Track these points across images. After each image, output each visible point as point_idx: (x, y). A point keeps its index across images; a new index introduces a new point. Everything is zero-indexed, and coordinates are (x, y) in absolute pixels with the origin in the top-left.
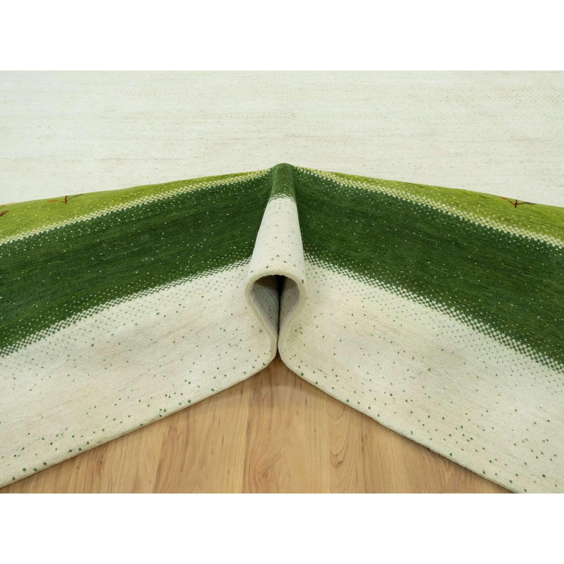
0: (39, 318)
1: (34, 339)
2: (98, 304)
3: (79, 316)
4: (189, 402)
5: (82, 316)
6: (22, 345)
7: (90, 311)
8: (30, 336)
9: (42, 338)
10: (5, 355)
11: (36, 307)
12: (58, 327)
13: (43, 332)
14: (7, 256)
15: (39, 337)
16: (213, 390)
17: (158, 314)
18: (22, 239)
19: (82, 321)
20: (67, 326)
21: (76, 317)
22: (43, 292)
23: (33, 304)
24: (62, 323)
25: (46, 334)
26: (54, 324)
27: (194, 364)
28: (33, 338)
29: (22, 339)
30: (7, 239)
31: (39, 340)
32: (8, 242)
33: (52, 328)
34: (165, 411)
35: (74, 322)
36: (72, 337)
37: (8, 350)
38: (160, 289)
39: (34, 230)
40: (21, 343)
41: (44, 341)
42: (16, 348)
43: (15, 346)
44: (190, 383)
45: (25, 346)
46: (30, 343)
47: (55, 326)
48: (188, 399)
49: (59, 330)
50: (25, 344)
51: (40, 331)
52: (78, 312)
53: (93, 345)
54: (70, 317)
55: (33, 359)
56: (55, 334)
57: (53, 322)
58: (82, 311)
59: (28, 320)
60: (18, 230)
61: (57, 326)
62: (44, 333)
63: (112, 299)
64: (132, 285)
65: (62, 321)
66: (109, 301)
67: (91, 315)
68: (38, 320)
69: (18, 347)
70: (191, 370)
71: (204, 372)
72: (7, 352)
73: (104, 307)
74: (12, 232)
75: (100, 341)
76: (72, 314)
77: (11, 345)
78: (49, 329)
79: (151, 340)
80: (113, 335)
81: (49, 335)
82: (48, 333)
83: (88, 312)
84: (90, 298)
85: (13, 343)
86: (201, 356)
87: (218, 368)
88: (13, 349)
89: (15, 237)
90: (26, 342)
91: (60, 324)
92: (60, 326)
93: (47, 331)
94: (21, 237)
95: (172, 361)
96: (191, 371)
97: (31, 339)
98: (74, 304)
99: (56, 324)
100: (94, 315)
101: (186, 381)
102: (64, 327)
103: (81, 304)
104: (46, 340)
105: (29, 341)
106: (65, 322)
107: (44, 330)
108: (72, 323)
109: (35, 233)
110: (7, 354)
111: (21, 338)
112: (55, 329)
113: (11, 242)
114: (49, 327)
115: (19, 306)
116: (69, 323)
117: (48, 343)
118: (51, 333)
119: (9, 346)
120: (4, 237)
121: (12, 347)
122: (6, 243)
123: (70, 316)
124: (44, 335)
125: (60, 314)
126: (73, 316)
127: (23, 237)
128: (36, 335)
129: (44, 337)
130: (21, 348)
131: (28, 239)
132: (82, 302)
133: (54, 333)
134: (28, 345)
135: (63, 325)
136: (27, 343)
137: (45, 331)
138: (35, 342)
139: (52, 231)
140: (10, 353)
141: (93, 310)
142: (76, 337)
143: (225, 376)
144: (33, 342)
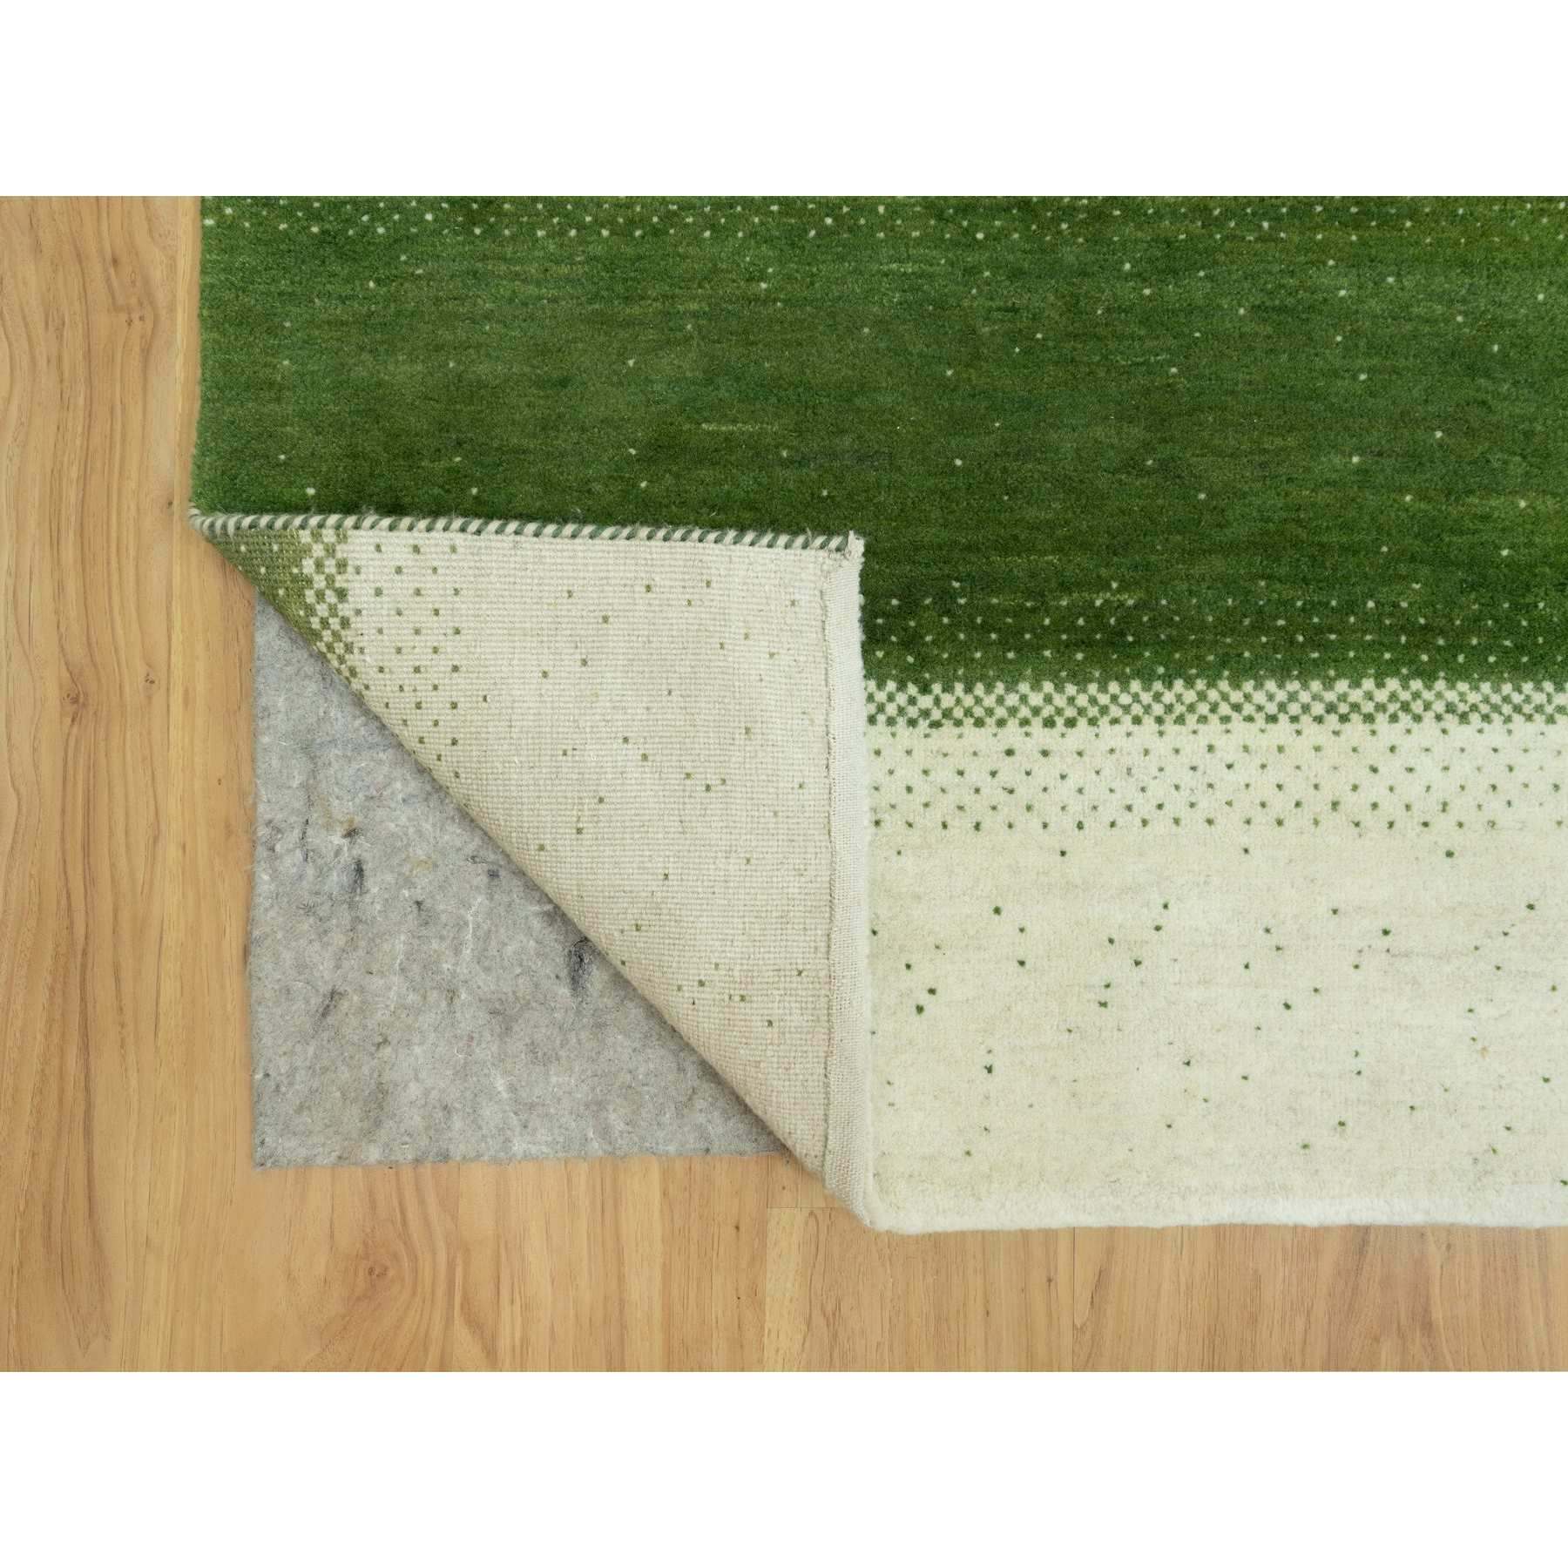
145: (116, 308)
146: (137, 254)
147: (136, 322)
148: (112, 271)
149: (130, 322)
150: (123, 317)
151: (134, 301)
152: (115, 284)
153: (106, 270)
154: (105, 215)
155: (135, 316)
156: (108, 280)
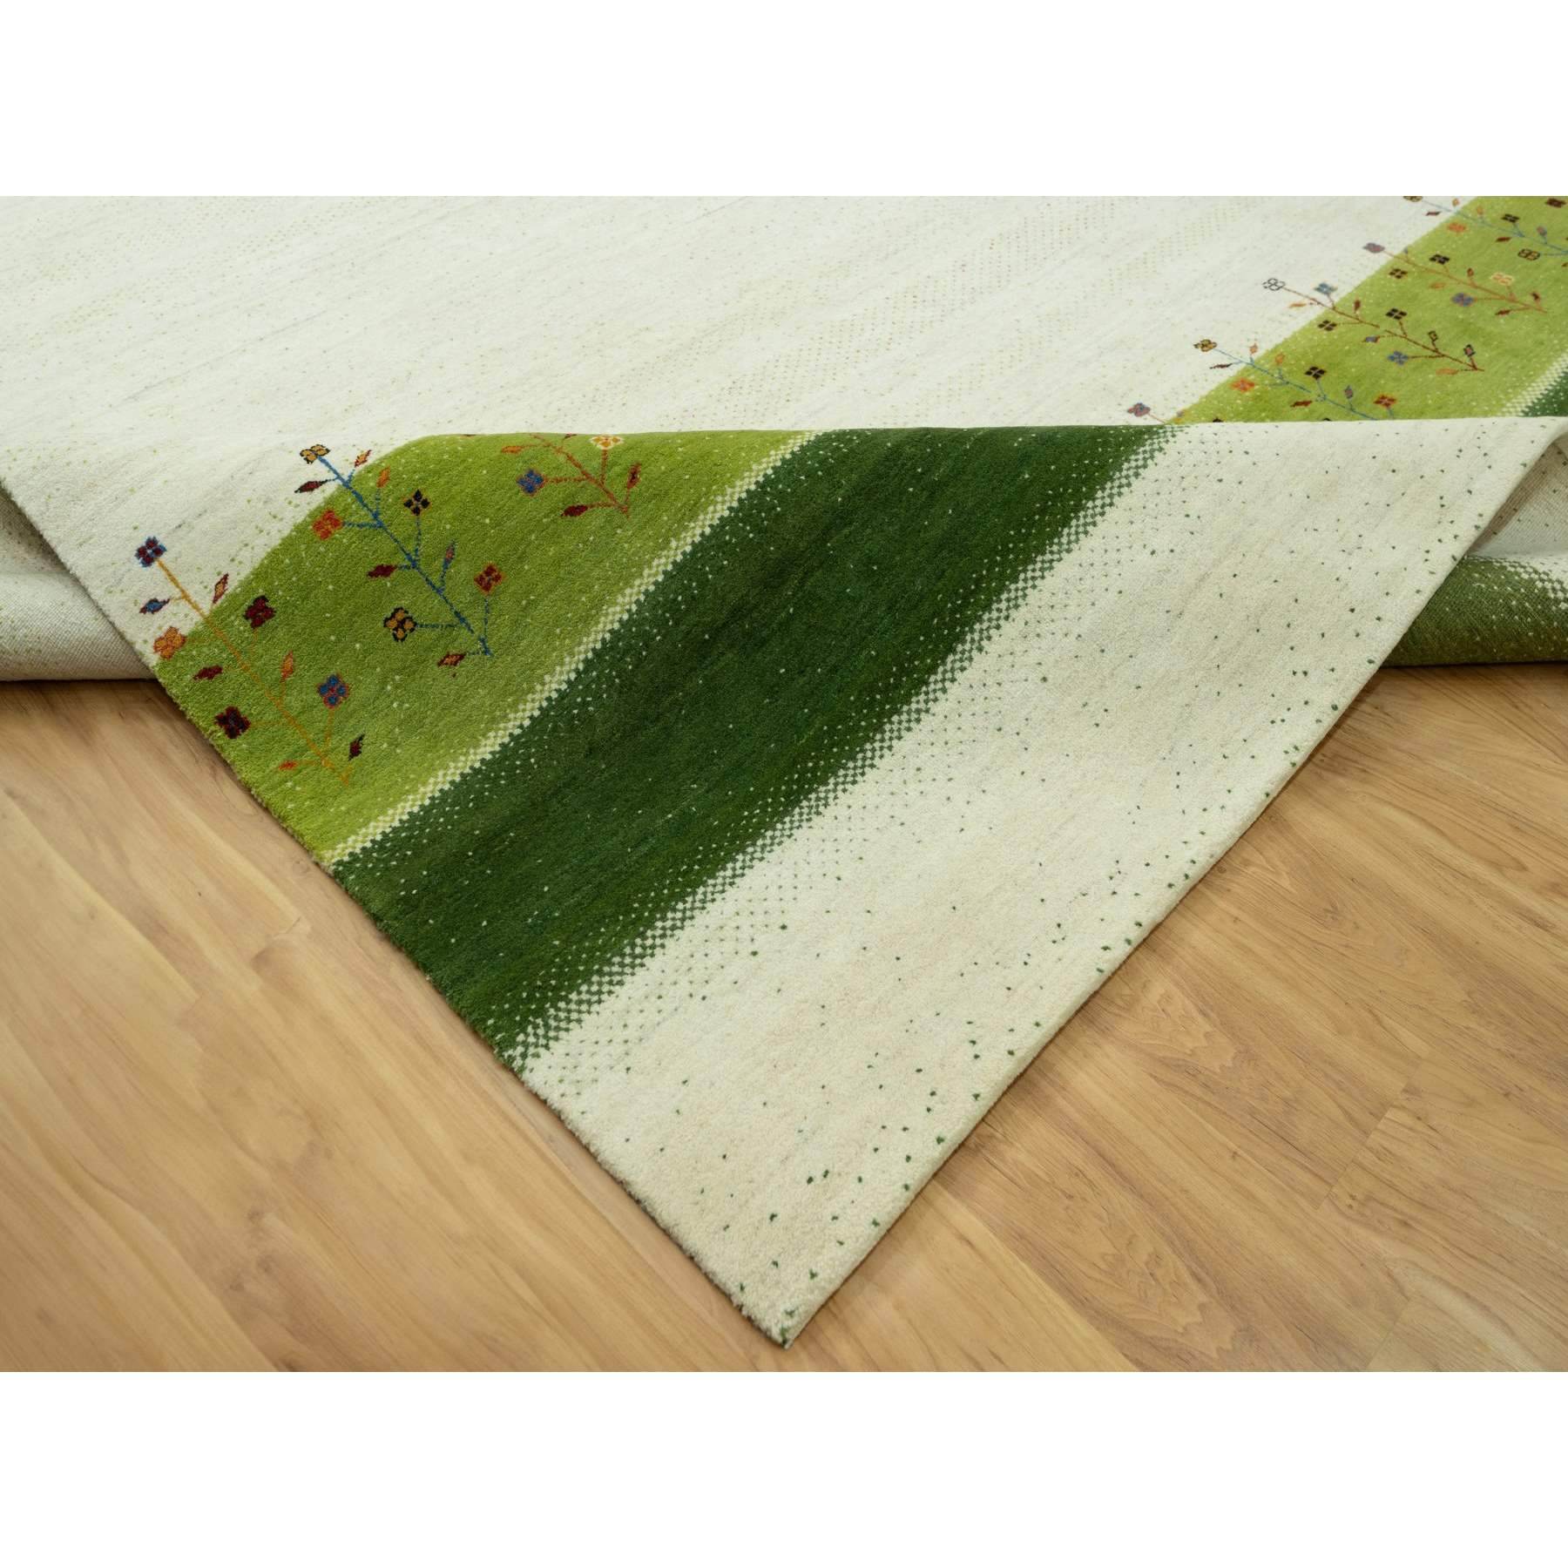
0: (894, 675)
1: (905, 725)
2: (1002, 588)
3: (982, 630)
4: (1335, 708)
5: (988, 628)
6: (881, 748)
7: (999, 610)
8: (891, 723)
9: (923, 715)
10: (849, 787)
11: (872, 657)
12: (949, 675)
13: (918, 702)
14: (723, 567)
15: (914, 716)
16: (1371, 662)
17: (1153, 553)
18: (726, 513)
19: (995, 638)
20: (966, 664)
21: (976, 636)
22: (864, 616)
23: (860, 652)
24: (954, 662)
25: (926, 702)
26: (936, 673)
27: (1292, 626)
28: (900, 722)
29: (874, 735)
30: (694, 528)
31: (918, 721)
32: (702, 535)
33: (936, 682)
34: (1296, 748)
35: (977, 648)
36: (989, 682)
37: (851, 772)
38: (1111, 496)
39: (738, 483)
40: (877, 745)
41: (931, 718)
42: (868, 762)
43: (864, 759)
44: (1305, 673)
45: (890, 748)
46: (900, 738)
47: (939, 677)
48: (1327, 704)
49: (955, 680)
50: (886, 744)
51: (911, 703)
52: (974, 623)
53: (1045, 679)
54: (964, 642)
55: (918, 769)
56: (949, 691)
57: (932, 670)
58: (981, 616)
59: (872, 689)
60: (703, 500)
61: (945, 672)
62: (922, 701)
63: (1030, 564)
64: (1043, 511)
65: (951, 658)
66: (1025, 571)
67: (1007, 618)
68: (892, 680)
69: (872, 758)
70: (1291, 644)
71: (1323, 635)
72: (849, 779)
73: (1025, 588)
74: (693, 511)
75: (1057, 661)
76: (963, 633)
77: (854, 759)
78: (927, 687)
79: (1168, 612)
80: (1079, 636)
81: (936, 700)
82: (931, 696)
83: (995, 614)
84: (978, 582)
85: (858, 753)
86: (1296, 600)
87: (1352, 610)
88: (863, 767)
89: (709, 516)
90: (887, 738)
91: (949, 667)
92: (952, 670)
93: (927, 693)
94: (723, 510)
95: (1239, 644)
96: (1292, 648)
97: (895, 727)
98: (953, 612)
99: (941, 669)
100: (1013, 613)
101: (1294, 673)
102: (963, 669)
103: (966, 604)
104: (934, 715)
105: (896, 734)
106: (958, 657)
107: (917, 694)
108: (975, 653)
109: (746, 487)
110: (854, 782)
111: (871, 735)
112: (943, 680)
113: (708, 531)
114: (927, 684)
115: (834, 669)
116: (967, 655)
117: (941, 717)
118: (939, 694)
119: (851, 764)
120: (686, 528)
121: (859, 763)
122: (697, 539)
123: (960, 639)
124: (922, 706)
125: (937, 646)
126: (968, 638)
127: (725, 507)
128: (905, 714)
129: (927, 711)
130: (882, 757)
131: (740, 509)
132: (965, 598)
133: (944, 690)
134: (895, 742)
135: (958, 665)
136: (891, 739)
137: (922, 697)
138: (909, 729)
139: (779, 467)
140: (859, 778)
141: (1003, 605)
142: (1000, 677)
143: (1379, 619)
144: (903, 733)
145: (1370, 1198)
146: (1401, 1241)
147: (1350, 1201)
148: (1400, 1217)
149: (1353, 1197)
150: (1359, 1197)
151: (1368, 1212)
152: (1388, 1211)
153: (1402, 1213)
154: (1448, 1246)
155: (1355, 1204)
156: (1395, 1210)
